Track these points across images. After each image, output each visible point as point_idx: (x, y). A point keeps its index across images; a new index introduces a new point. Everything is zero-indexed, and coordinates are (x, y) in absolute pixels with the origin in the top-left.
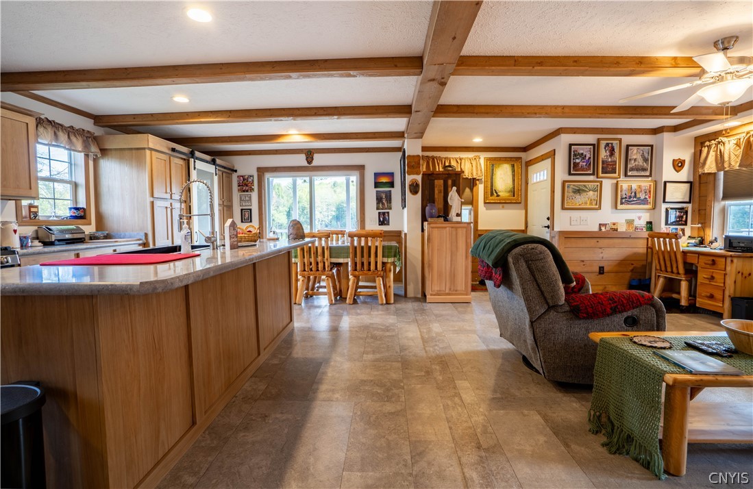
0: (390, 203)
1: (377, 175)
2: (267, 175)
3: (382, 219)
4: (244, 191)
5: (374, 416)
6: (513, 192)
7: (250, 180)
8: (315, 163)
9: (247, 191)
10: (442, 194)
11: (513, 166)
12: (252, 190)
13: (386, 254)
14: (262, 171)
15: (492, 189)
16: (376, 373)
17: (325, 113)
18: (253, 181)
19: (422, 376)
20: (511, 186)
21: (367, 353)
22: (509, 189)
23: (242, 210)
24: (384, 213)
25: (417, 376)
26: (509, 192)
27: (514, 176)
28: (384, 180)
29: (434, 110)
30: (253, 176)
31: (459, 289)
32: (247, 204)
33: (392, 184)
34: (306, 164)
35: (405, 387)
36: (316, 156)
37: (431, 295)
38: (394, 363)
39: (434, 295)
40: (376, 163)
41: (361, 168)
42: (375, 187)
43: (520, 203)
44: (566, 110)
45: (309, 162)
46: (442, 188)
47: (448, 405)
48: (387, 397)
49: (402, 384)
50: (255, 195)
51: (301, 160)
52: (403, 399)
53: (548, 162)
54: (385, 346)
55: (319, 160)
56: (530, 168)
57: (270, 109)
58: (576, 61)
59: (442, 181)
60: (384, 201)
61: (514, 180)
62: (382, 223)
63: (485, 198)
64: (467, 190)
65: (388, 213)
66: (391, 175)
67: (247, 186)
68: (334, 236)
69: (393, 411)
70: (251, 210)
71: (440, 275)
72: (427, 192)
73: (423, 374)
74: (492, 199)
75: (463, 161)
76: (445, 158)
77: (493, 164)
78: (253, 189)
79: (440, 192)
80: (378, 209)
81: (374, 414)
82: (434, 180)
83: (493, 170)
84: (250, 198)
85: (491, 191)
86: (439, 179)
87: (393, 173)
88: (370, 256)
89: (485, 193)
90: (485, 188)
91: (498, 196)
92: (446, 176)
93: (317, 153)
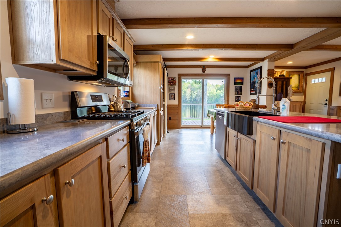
0: (241, 92)
1: (235, 79)
2: (182, 78)
3: (237, 99)
4: (171, 85)
6: (298, 87)
7: (175, 80)
8: (206, 72)
9: (173, 85)
11: (299, 76)
12: (175, 84)
14: (180, 75)
18: (176, 80)
20: (298, 85)
23: (170, 94)
24: (238, 97)
27: (299, 80)
28: (239, 81)
30: (176, 78)
32: (173, 91)
33: (242, 83)
34: (201, 72)
36: (207, 69)
40: (234, 73)
41: (228, 76)
42: (234, 84)
43: (302, 93)
45: (203, 72)
50: (177, 87)
51: (199, 71)
55: (208, 71)
56: (309, 77)
59: (281, 82)
60: (239, 91)
61: (299, 82)
65: (240, 97)
66: (242, 79)
67: (173, 82)
70: (174, 94)
75: (277, 73)
78: (176, 84)
80: (235, 95)
84: (175, 88)
87: (243, 78)
92: (283, 79)
93: (207, 67)
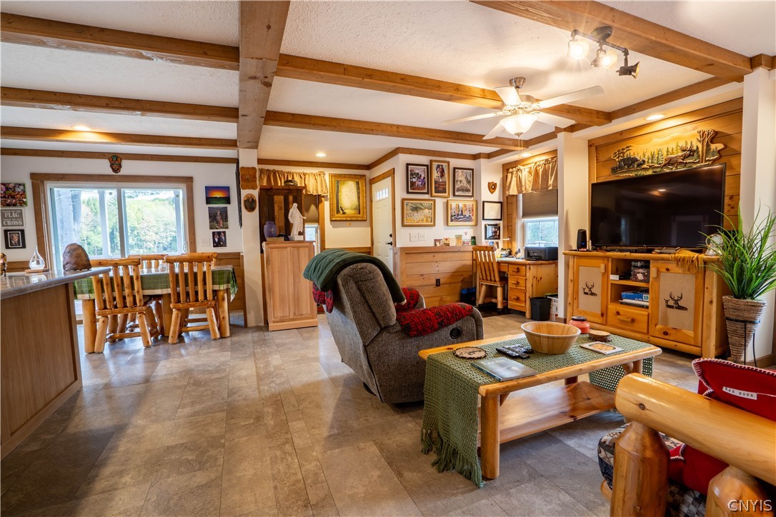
0: (227, 221)
1: (208, 189)
2: (49, 185)
3: (217, 240)
4: (8, 205)
5: (176, 497)
6: (358, 209)
7: (19, 189)
8: (123, 172)
9: (14, 205)
10: (283, 211)
11: (358, 183)
12: (23, 204)
13: (217, 280)
14: (39, 179)
15: (338, 206)
16: (191, 432)
17: (122, 106)
18: (24, 191)
19: (250, 424)
20: (357, 204)
21: (184, 406)
22: (354, 207)
23: (6, 232)
24: (219, 233)
25: (244, 425)
26: (355, 209)
27: (359, 193)
28: (218, 195)
29: (264, 116)
30: (24, 185)
31: (304, 312)
32: (16, 223)
33: (227, 200)
34: (109, 171)
35: (227, 444)
36: (125, 163)
37: (274, 322)
38: (217, 414)
39: (278, 322)
40: (205, 176)
41: (188, 181)
42: (207, 203)
43: (366, 220)
44: (401, 129)
45: (115, 171)
46: (283, 205)
47: (276, 457)
48: (200, 463)
49: (223, 441)
50: (28, 212)
51: (104, 167)
52: (220, 462)
53: (389, 180)
54: (209, 392)
55: (128, 168)
56: (374, 186)
57: (30, 90)
58: (403, 79)
59: (282, 198)
60: (218, 218)
61: (359, 198)
62: (217, 244)
63: (331, 216)
64: (313, 207)
65: (224, 232)
66: (227, 189)
67: (13, 197)
68: (153, 262)
69: (204, 483)
70: (23, 231)
71: (282, 300)
72: (265, 209)
73: (252, 421)
74: (338, 217)
75: (307, 176)
76: (288, 173)
77: (339, 180)
78: (25, 203)
79: (280, 209)
80: (211, 228)
81: (177, 494)
82: (273, 196)
83: (338, 187)
84: (21, 214)
85: (337, 208)
86: (279, 194)
87: (229, 187)
88: (196, 284)
89: (331, 210)
90: (331, 205)
91: (344, 213)
92: (287, 191)
93: (125, 159)
